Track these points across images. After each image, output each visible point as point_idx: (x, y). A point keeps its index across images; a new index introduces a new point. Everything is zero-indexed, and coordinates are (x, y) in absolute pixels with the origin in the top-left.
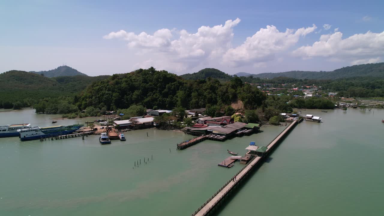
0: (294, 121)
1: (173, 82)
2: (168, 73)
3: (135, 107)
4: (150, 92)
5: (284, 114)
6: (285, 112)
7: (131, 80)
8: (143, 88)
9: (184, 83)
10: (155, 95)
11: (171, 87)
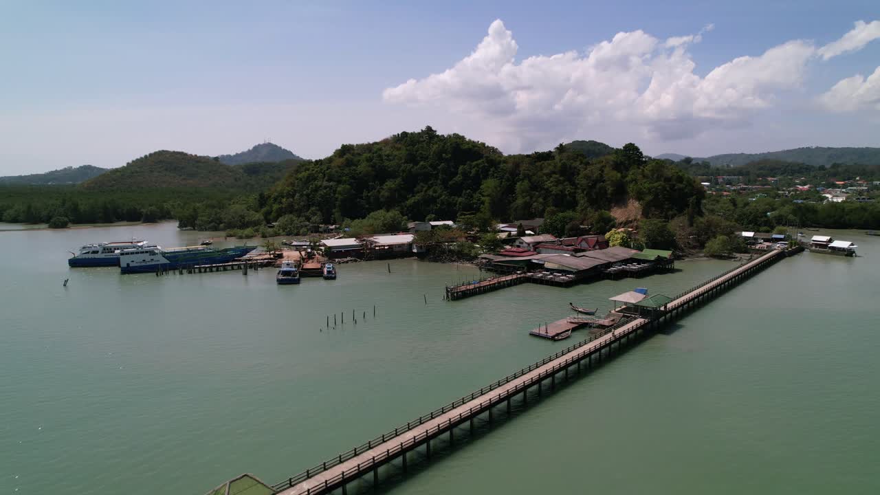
0: (775, 249)
1: (476, 160)
2: (467, 139)
3: (381, 216)
4: (421, 184)
5: (751, 234)
6: (751, 229)
7: (380, 156)
8: (405, 174)
9: (499, 163)
10: (432, 189)
11: (471, 172)
